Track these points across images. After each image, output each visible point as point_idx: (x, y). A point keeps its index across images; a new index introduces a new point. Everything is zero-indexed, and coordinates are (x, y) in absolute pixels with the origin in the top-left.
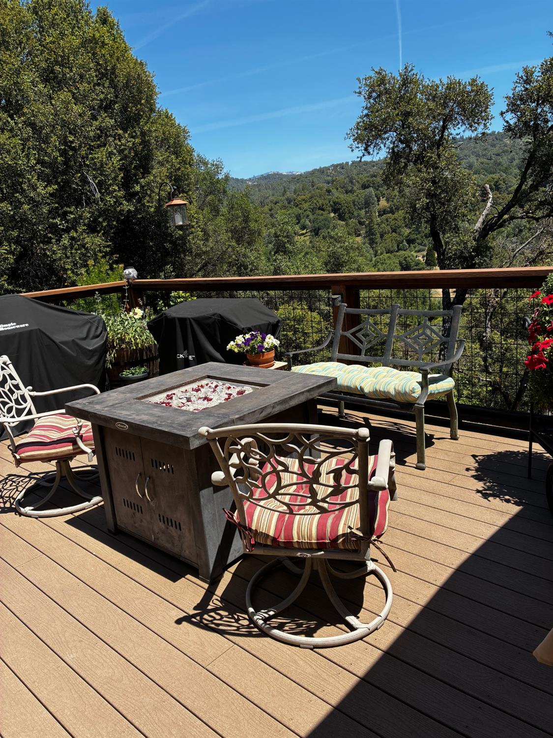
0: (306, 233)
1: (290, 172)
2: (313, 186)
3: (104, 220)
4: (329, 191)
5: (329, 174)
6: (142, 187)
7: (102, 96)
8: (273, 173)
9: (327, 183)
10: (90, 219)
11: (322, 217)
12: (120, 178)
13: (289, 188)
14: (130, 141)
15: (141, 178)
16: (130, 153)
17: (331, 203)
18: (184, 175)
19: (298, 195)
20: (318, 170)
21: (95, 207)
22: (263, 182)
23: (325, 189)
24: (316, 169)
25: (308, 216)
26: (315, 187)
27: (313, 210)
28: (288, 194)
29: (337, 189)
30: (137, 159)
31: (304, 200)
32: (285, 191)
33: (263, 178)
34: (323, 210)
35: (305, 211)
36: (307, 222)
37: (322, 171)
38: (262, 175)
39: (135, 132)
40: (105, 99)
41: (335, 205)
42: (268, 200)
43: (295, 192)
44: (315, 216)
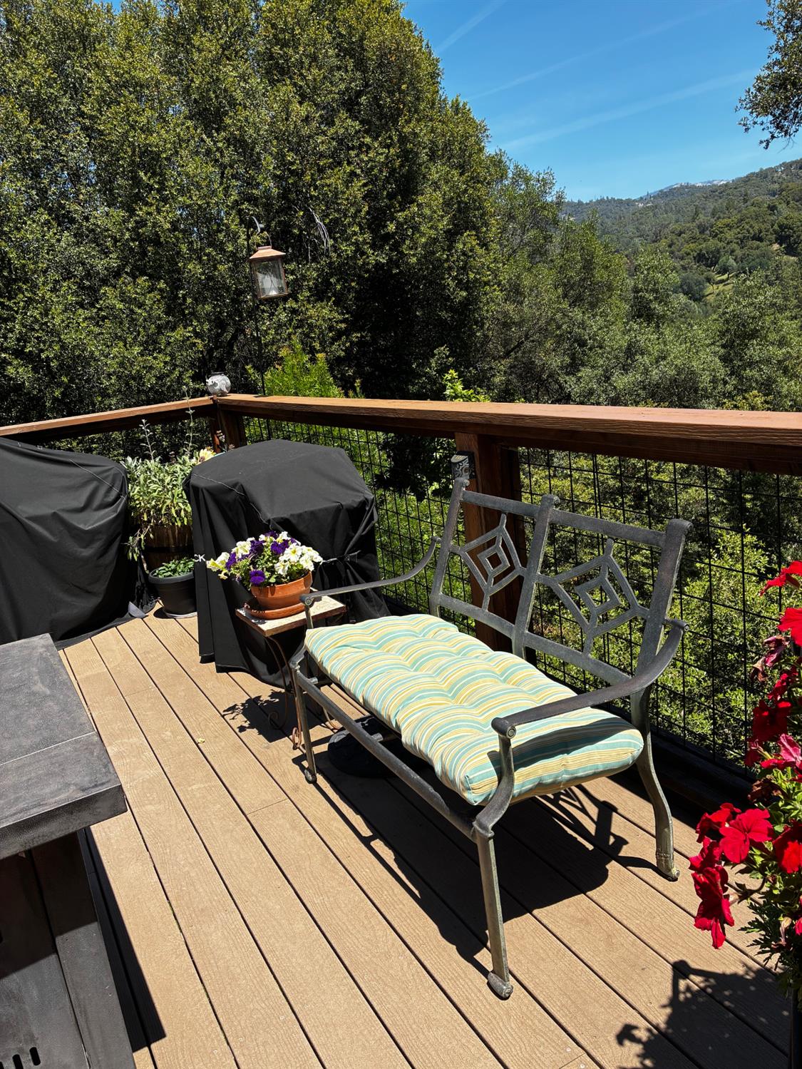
0: (728, 279)
1: (709, 182)
2: (745, 201)
3: (338, 281)
4: (772, 208)
5: (775, 179)
6: (399, 225)
7: (342, 87)
8: (679, 186)
9: (771, 195)
10: (317, 280)
11: (758, 252)
12: (363, 213)
13: (704, 209)
14: (382, 154)
15: (399, 211)
16: (381, 171)
17: (776, 227)
18: (475, 201)
19: (719, 218)
20: (757, 174)
21: (324, 261)
22: (661, 202)
23: (765, 205)
24: (753, 174)
25: (733, 251)
26: (749, 203)
27: (742, 242)
28: (702, 218)
29: (788, 203)
30: (392, 181)
31: (727, 226)
32: (697, 214)
33: (663, 194)
34: (760, 240)
35: (728, 243)
36: (731, 261)
37: (764, 175)
38: (661, 191)
39: (390, 138)
40: (347, 89)
41: (783, 230)
42: (667, 231)
43: (713, 214)
44: (745, 251)
